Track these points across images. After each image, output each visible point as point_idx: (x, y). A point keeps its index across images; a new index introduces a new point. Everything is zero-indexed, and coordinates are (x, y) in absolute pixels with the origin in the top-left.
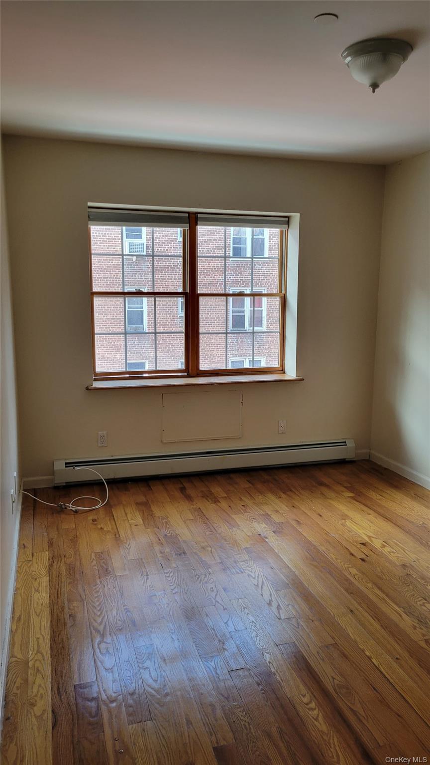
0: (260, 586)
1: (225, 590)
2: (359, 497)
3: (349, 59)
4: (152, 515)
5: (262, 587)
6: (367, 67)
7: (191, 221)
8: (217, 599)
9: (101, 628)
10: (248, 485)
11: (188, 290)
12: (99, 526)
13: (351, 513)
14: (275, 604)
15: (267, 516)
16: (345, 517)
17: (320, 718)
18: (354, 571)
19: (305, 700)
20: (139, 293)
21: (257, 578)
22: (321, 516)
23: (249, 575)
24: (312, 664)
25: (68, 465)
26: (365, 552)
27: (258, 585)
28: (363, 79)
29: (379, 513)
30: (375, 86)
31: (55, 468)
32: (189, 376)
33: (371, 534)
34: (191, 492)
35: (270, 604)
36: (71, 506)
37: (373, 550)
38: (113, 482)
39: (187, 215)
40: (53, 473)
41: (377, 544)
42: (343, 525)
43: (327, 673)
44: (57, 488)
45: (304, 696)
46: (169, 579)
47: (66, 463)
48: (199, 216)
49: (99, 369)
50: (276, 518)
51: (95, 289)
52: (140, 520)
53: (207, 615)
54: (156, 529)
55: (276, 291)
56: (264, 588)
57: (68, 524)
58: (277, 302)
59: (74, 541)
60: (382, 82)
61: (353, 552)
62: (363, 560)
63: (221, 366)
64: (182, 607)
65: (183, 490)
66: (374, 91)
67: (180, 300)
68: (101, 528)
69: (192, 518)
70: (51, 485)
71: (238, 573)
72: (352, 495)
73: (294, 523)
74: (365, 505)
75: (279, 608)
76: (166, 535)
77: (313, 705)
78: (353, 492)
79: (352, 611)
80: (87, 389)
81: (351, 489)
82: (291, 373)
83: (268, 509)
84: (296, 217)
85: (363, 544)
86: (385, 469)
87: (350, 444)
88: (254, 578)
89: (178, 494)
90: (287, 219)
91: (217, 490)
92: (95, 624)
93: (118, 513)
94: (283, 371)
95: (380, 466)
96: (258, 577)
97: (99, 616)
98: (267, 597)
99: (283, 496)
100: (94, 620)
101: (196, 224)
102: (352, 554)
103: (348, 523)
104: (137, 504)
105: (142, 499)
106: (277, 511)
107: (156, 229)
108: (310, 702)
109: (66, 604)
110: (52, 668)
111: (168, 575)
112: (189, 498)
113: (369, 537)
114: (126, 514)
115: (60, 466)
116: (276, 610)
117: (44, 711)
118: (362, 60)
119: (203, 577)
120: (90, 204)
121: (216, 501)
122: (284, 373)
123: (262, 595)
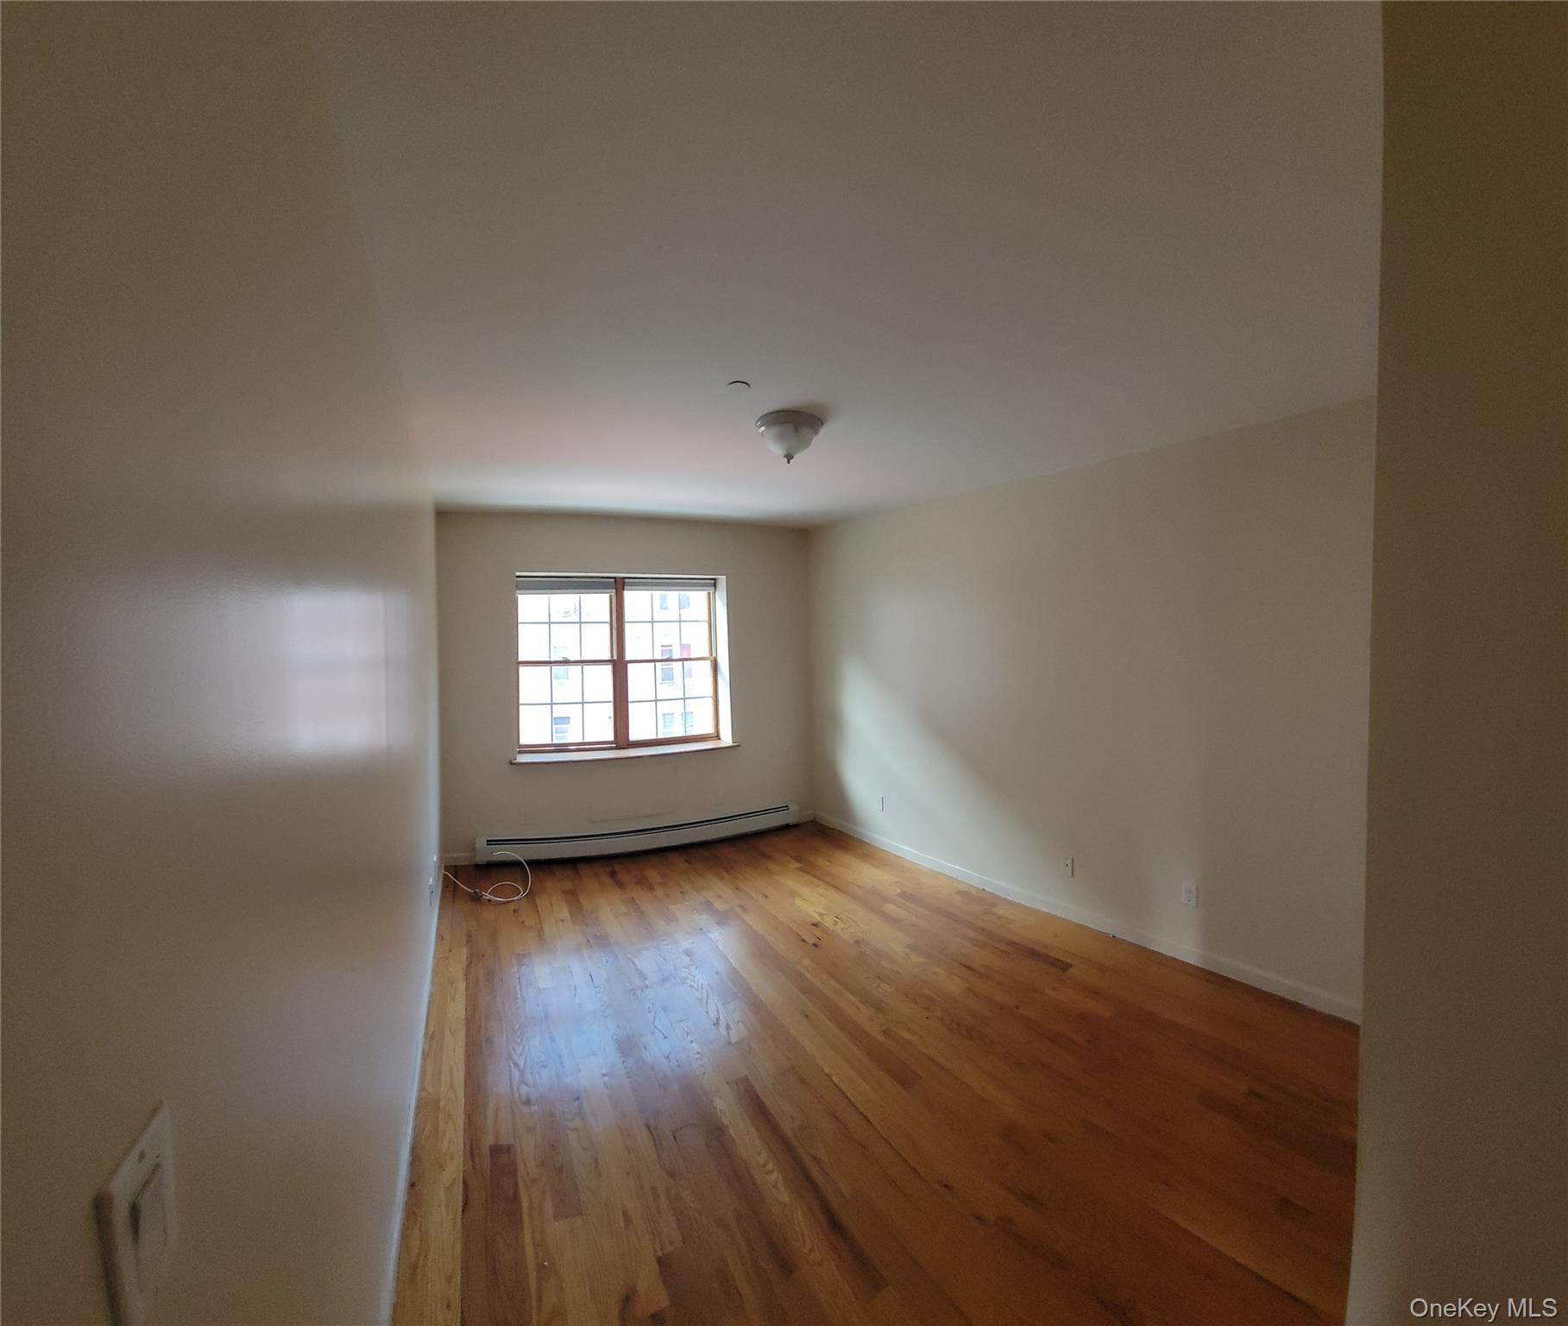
0: (705, 1000)
1: (665, 1009)
2: (809, 869)
3: (763, 428)
4: (580, 907)
5: (707, 1002)
6: (781, 438)
7: (618, 586)
8: (656, 1024)
9: (521, 1062)
10: (685, 866)
11: (615, 658)
12: (521, 920)
13: (799, 889)
14: (723, 1022)
15: (709, 904)
16: (793, 894)
17: (780, 1184)
18: (806, 962)
19: (762, 1160)
20: (566, 662)
21: (700, 990)
22: (766, 897)
23: (691, 986)
24: (768, 1103)
25: (489, 842)
26: (817, 934)
27: (702, 1000)
28: (777, 450)
29: (828, 883)
30: (789, 457)
31: (477, 846)
32: (618, 748)
33: (822, 911)
34: (624, 878)
35: (716, 1024)
36: (487, 896)
37: (825, 931)
38: (536, 864)
39: (613, 580)
40: (474, 850)
41: (828, 922)
42: (792, 905)
43: (787, 1113)
44: (478, 866)
45: (759, 1154)
46: (599, 996)
47: (488, 841)
48: (626, 580)
49: (523, 741)
50: (719, 905)
51: (520, 659)
52: (566, 914)
53: (645, 1048)
54: (584, 927)
55: (706, 654)
56: (710, 1001)
57: (488, 914)
58: (707, 665)
59: (494, 935)
60: (796, 453)
61: (804, 937)
62: (815, 945)
63: (651, 736)
64: (615, 1037)
65: (613, 874)
66: (789, 462)
67: (609, 668)
68: (523, 922)
69: (626, 911)
70: (472, 863)
71: (679, 984)
72: (798, 865)
73: (738, 910)
74: (814, 876)
75: (728, 1026)
76: (596, 935)
77: (770, 1166)
78: (800, 862)
79: (807, 1016)
80: (511, 763)
81: (798, 859)
82: (727, 739)
83: (709, 895)
84: (722, 579)
85: (814, 925)
86: (832, 829)
87: (793, 807)
88: (698, 990)
89: (607, 879)
90: (713, 581)
91: (653, 875)
92: (515, 1057)
93: (542, 902)
94: (718, 737)
95: (826, 827)
96: (702, 988)
97: (519, 1044)
98: (713, 1015)
99: (726, 876)
100: (514, 1049)
101: (624, 590)
102: (803, 941)
103: (798, 902)
104: (564, 892)
105: (568, 885)
106: (720, 897)
107: (584, 596)
108: (768, 1162)
109: (483, 1024)
110: (465, 1115)
111: (598, 990)
112: (621, 885)
113: (820, 914)
114: (551, 905)
115: (481, 843)
116: (725, 1029)
117: (455, 1179)
118: (775, 431)
119: (639, 992)
120: (518, 574)
121: (651, 888)
122: (719, 739)
123: (707, 1012)
